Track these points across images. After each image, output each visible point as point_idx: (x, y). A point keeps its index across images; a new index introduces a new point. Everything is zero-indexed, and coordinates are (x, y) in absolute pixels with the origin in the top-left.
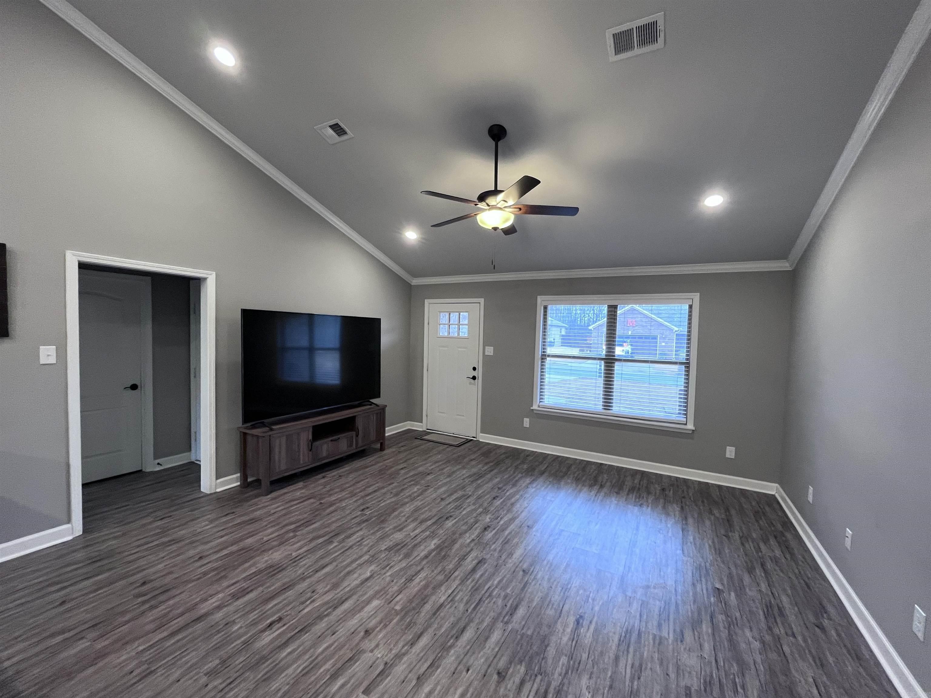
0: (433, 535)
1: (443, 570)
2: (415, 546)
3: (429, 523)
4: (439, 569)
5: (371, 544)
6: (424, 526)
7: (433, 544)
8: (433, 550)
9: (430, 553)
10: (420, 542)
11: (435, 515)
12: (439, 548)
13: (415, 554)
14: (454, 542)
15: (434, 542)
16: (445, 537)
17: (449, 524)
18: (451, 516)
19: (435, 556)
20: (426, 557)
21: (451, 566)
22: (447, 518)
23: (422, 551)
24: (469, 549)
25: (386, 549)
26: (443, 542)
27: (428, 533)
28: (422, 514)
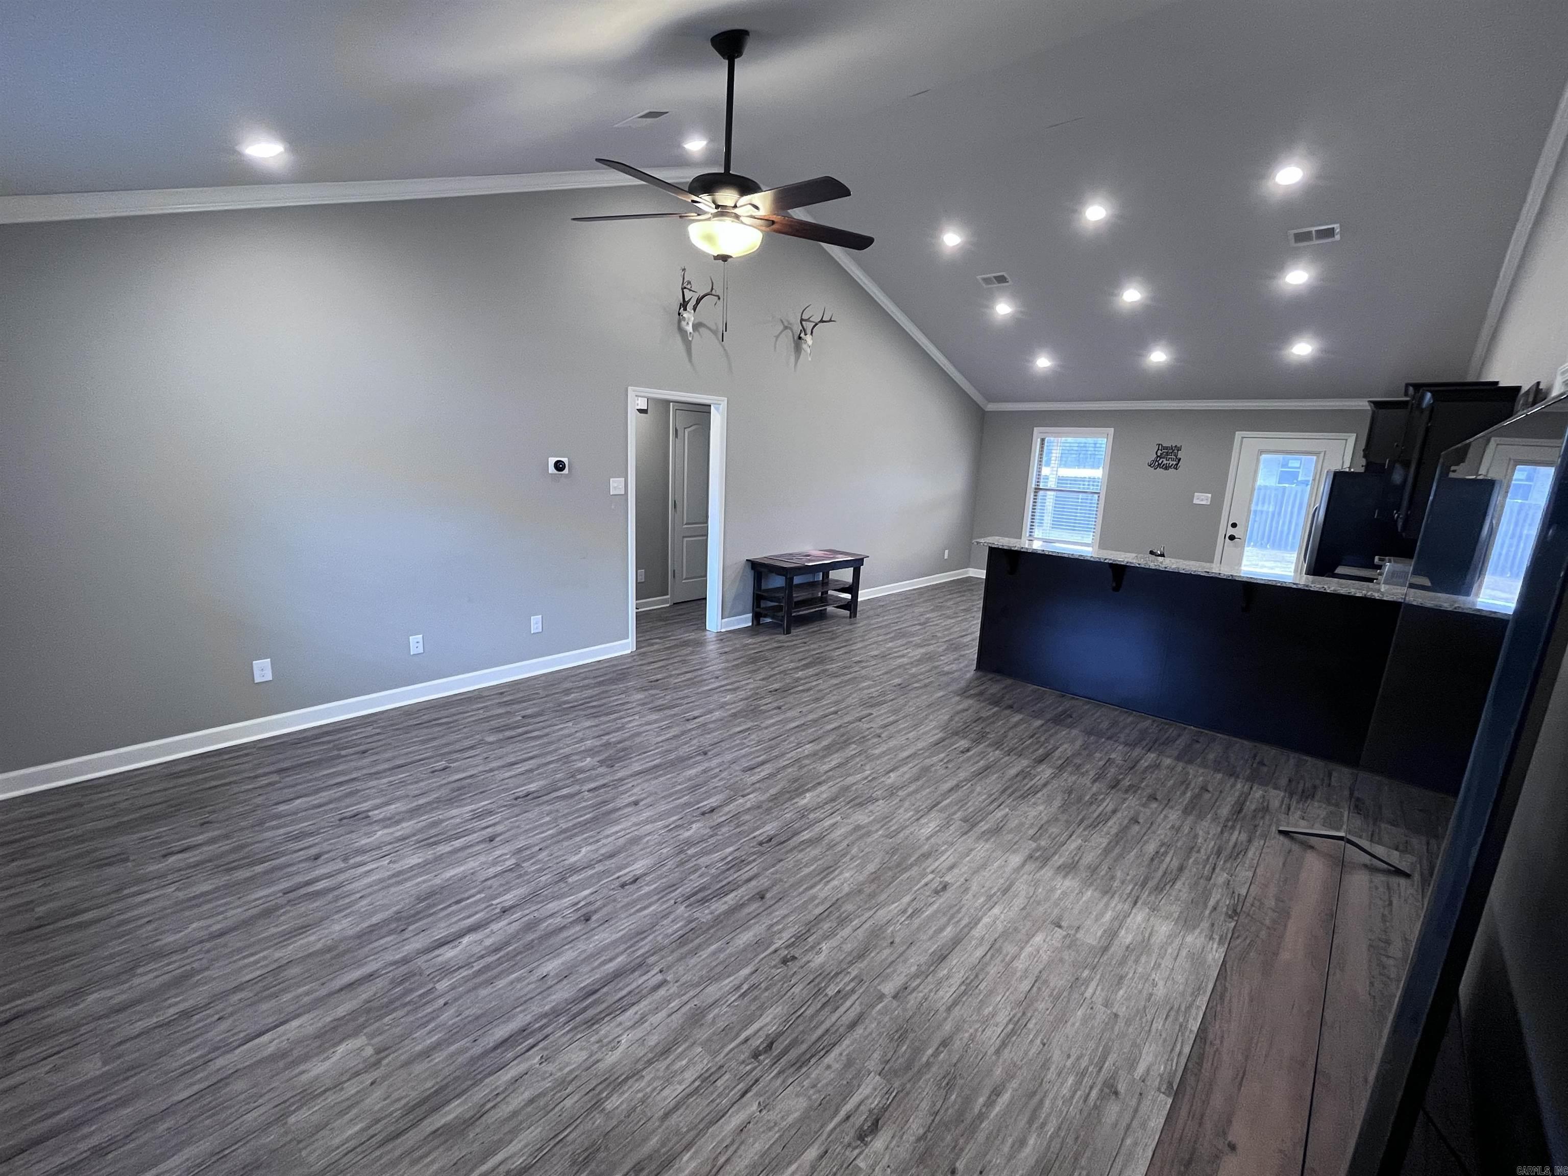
0: (803, 813)
1: (801, 768)
2: (833, 800)
3: (806, 835)
4: (805, 769)
5: (902, 810)
6: (817, 829)
7: (807, 799)
8: (808, 790)
9: (814, 787)
10: (826, 803)
11: (791, 850)
12: (800, 792)
13: (834, 790)
14: (774, 798)
15: (805, 801)
16: (786, 805)
17: (770, 829)
18: (761, 844)
19: (808, 783)
20: (819, 784)
21: (790, 770)
22: (770, 840)
23: (824, 792)
24: (757, 785)
25: (877, 800)
26: (791, 799)
27: (812, 816)
28: (815, 859)
